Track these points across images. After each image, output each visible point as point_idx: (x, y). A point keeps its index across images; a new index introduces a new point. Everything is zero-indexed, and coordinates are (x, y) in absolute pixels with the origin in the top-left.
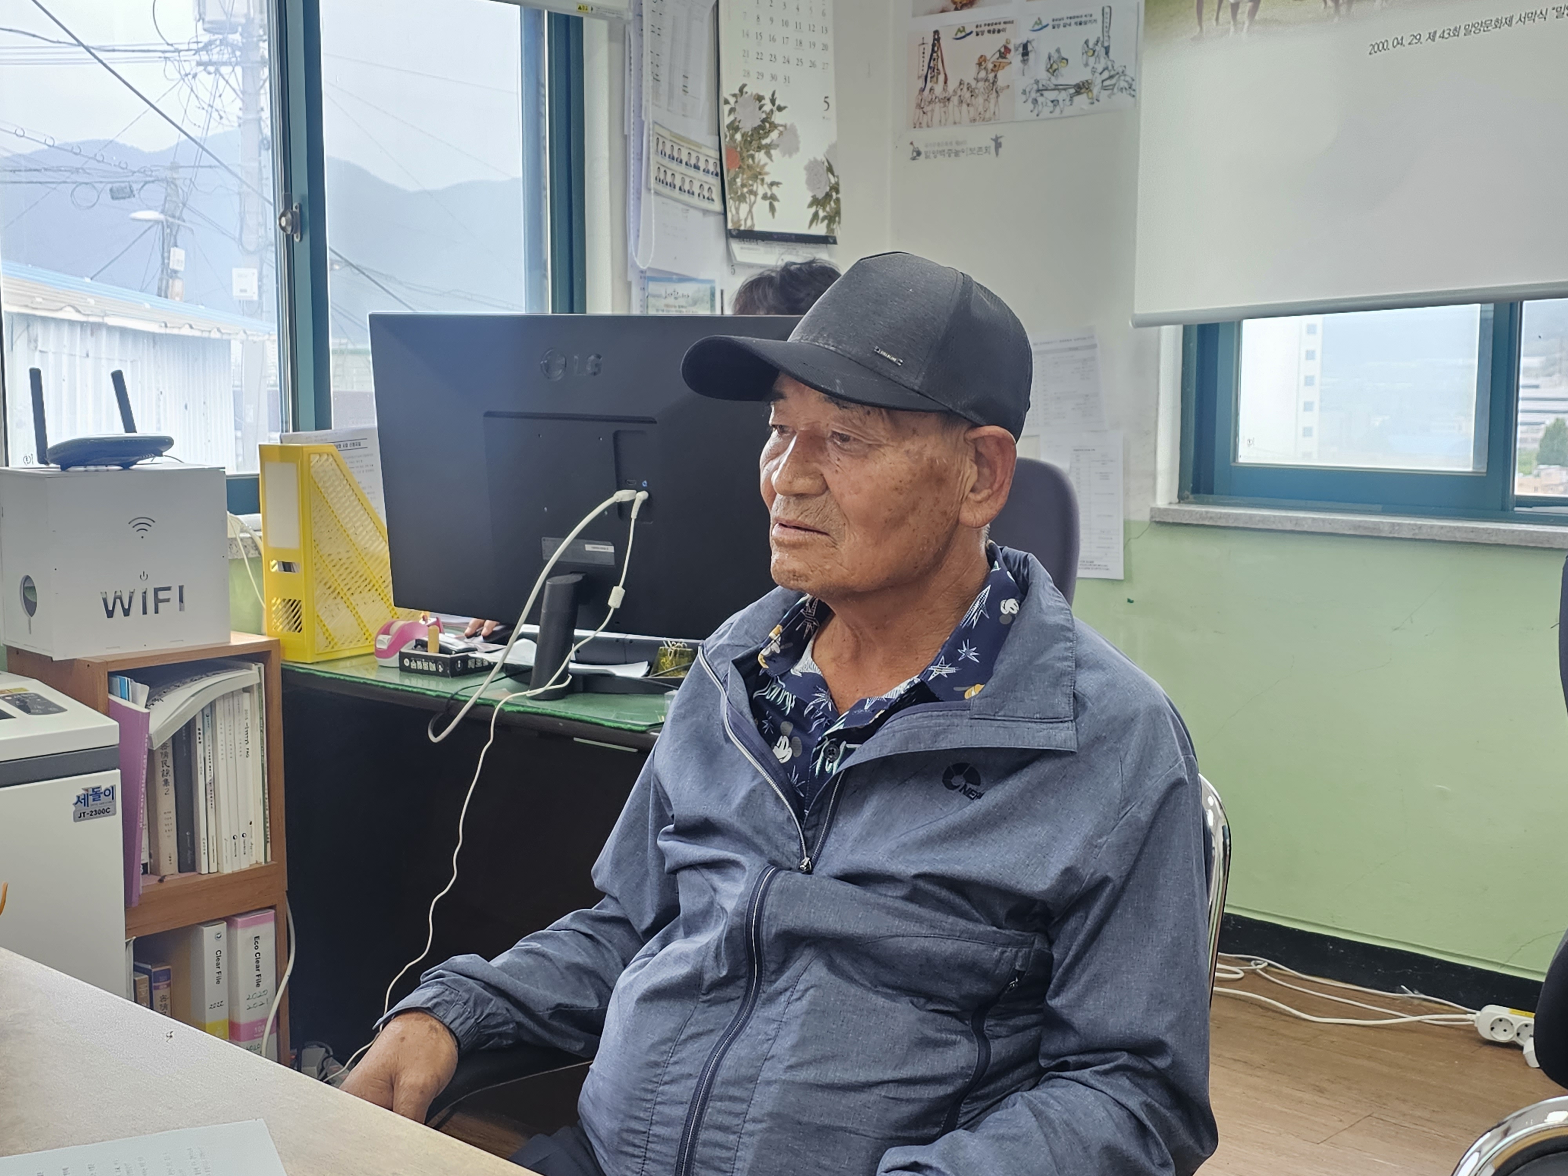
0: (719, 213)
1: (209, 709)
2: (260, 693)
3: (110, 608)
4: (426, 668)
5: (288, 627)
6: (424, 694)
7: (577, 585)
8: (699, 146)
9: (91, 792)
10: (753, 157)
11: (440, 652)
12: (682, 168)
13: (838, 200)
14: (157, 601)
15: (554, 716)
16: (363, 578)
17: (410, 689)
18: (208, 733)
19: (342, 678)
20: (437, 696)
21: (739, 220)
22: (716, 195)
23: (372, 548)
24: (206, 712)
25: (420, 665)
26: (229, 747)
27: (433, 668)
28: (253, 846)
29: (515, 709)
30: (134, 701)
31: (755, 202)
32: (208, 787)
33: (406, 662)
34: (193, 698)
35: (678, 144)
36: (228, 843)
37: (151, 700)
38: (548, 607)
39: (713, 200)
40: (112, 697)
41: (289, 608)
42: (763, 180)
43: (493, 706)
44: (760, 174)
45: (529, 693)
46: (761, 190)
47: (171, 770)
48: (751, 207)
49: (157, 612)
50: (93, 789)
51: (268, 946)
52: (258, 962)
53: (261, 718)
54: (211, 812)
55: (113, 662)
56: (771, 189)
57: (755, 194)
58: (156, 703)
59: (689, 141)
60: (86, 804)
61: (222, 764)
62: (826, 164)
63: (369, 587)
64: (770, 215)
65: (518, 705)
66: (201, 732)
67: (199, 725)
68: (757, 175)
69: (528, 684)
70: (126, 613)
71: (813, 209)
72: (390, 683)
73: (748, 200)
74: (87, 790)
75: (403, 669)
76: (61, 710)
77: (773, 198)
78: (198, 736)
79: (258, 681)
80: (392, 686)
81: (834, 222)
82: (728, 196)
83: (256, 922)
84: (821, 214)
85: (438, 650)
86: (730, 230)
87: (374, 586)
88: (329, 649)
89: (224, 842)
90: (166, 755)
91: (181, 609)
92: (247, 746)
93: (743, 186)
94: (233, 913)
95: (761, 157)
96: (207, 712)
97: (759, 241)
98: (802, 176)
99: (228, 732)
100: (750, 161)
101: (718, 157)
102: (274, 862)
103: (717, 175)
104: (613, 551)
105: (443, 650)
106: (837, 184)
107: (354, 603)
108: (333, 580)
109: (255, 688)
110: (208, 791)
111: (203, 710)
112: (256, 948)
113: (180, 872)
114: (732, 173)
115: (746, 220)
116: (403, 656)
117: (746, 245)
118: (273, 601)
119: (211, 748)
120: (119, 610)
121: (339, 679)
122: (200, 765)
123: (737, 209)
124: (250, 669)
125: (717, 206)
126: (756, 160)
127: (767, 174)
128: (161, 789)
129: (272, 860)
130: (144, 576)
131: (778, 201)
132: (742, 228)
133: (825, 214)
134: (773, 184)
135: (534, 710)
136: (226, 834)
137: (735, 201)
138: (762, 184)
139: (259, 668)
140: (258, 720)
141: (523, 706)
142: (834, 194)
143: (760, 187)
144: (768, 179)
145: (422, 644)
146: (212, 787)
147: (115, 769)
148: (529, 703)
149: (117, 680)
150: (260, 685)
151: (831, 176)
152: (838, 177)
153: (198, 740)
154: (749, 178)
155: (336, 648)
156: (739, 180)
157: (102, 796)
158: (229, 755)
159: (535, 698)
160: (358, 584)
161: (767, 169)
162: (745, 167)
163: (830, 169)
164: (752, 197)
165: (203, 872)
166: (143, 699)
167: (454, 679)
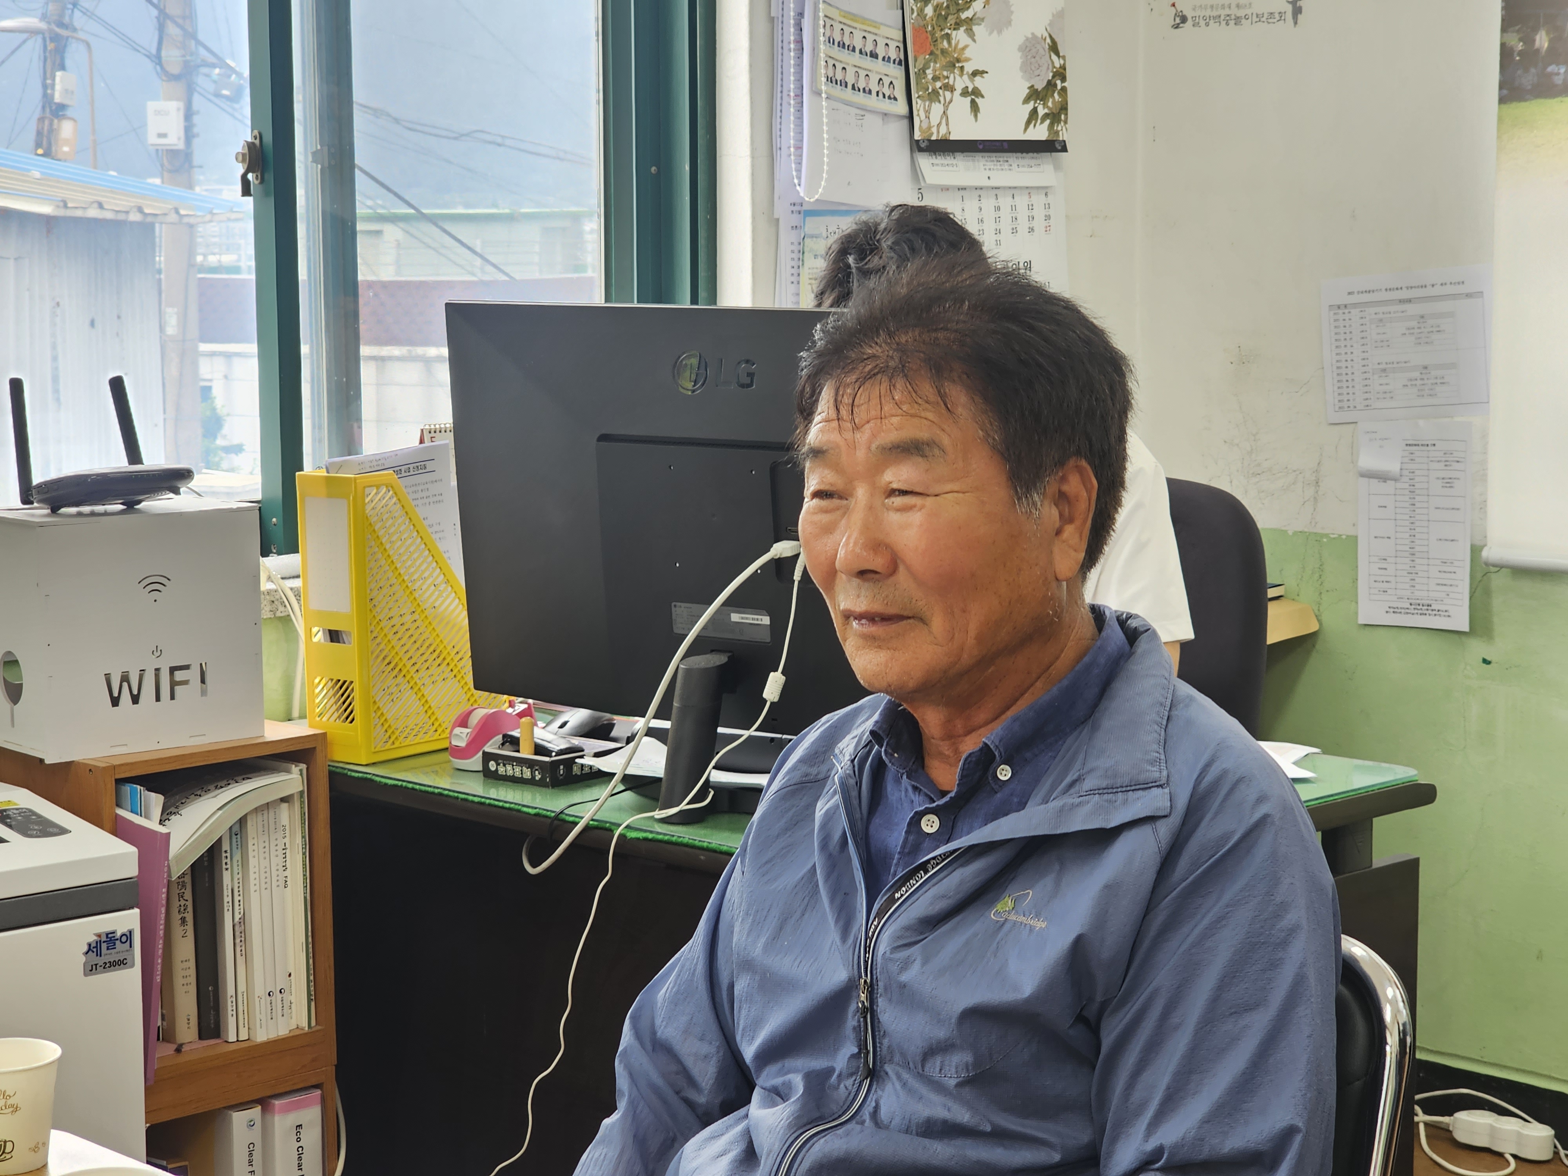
0: (902, 117)
1: (238, 825)
2: (302, 803)
3: (116, 694)
4: (518, 774)
5: (336, 715)
6: (519, 811)
7: (721, 668)
8: (875, 24)
9: (104, 939)
10: (948, 37)
11: (536, 754)
12: (856, 59)
13: (1064, 89)
14: (173, 684)
15: (694, 847)
16: (431, 649)
17: (501, 804)
18: (237, 856)
19: (410, 786)
20: (537, 815)
21: (930, 128)
22: (900, 92)
23: (443, 607)
24: (234, 830)
25: (509, 770)
26: (263, 876)
27: (527, 774)
28: (293, 1005)
29: (641, 835)
30: (147, 817)
31: (951, 101)
32: (237, 928)
33: (492, 765)
34: (220, 812)
35: (849, 26)
36: (263, 1001)
37: (167, 814)
38: (682, 699)
39: (895, 99)
40: (120, 812)
41: (338, 692)
42: (962, 68)
43: (611, 831)
44: (958, 61)
45: (659, 814)
46: (960, 82)
47: (190, 904)
48: (946, 106)
49: (172, 697)
50: (107, 935)
51: (313, 1137)
52: (300, 1158)
53: (303, 837)
54: (241, 961)
55: (122, 765)
56: (972, 81)
57: (952, 89)
58: (173, 817)
59: (864, 20)
60: (99, 954)
61: (254, 898)
62: (1048, 40)
63: (439, 661)
64: (972, 118)
65: (646, 831)
66: (228, 855)
67: (226, 846)
68: (954, 63)
69: (656, 799)
70: (135, 699)
71: (1031, 105)
72: (475, 796)
73: (942, 99)
74: (99, 936)
75: (489, 775)
76: (63, 831)
77: (976, 92)
78: (224, 861)
79: (301, 789)
80: (476, 799)
81: (1059, 121)
82: (914, 95)
83: (297, 1106)
84: (1041, 111)
85: (532, 749)
86: (918, 141)
87: (444, 659)
88: (388, 746)
89: (257, 1000)
90: (184, 886)
91: (204, 693)
92: (286, 873)
93: (935, 78)
94: (269, 1094)
95: (960, 36)
96: (236, 829)
97: (957, 154)
98: (1016, 59)
99: (262, 856)
100: (945, 43)
101: (901, 39)
102: (319, 1028)
103: (900, 63)
104: (768, 623)
105: (540, 750)
106: (1063, 67)
107: (420, 683)
108: (393, 653)
109: (296, 798)
110: (237, 934)
111: (231, 828)
112: (299, 1140)
113: (200, 1038)
114: (920, 64)
115: (939, 125)
116: (488, 757)
117: (940, 160)
118: (317, 681)
119: (240, 876)
120: (126, 698)
121: (406, 788)
122: (227, 899)
123: (928, 112)
124: (288, 771)
125: (901, 107)
126: (953, 42)
127: (967, 60)
128: (177, 930)
129: (317, 1024)
130: (158, 652)
131: (983, 97)
132: (934, 138)
133: (1046, 111)
134: (975, 73)
135: (666, 838)
136: (259, 990)
137: (924, 101)
138: (961, 75)
139: (301, 771)
140: (299, 840)
141: (651, 832)
142: (1059, 82)
143: (957, 77)
144: (969, 68)
145: (513, 742)
146: (242, 926)
147: (131, 908)
148: (659, 828)
149: (127, 788)
150: (302, 793)
151: (1054, 57)
152: (1064, 58)
153: (224, 867)
154: (944, 68)
155: (397, 744)
156: (929, 72)
157: (118, 942)
158: (263, 886)
159: (665, 821)
160: (424, 657)
161: (967, 53)
162: (938, 52)
163: (1054, 48)
164: (948, 94)
165: (230, 1041)
166: (157, 812)
167: (555, 791)
